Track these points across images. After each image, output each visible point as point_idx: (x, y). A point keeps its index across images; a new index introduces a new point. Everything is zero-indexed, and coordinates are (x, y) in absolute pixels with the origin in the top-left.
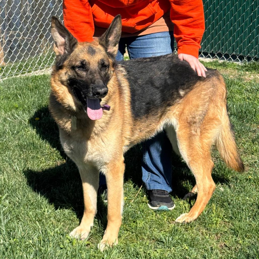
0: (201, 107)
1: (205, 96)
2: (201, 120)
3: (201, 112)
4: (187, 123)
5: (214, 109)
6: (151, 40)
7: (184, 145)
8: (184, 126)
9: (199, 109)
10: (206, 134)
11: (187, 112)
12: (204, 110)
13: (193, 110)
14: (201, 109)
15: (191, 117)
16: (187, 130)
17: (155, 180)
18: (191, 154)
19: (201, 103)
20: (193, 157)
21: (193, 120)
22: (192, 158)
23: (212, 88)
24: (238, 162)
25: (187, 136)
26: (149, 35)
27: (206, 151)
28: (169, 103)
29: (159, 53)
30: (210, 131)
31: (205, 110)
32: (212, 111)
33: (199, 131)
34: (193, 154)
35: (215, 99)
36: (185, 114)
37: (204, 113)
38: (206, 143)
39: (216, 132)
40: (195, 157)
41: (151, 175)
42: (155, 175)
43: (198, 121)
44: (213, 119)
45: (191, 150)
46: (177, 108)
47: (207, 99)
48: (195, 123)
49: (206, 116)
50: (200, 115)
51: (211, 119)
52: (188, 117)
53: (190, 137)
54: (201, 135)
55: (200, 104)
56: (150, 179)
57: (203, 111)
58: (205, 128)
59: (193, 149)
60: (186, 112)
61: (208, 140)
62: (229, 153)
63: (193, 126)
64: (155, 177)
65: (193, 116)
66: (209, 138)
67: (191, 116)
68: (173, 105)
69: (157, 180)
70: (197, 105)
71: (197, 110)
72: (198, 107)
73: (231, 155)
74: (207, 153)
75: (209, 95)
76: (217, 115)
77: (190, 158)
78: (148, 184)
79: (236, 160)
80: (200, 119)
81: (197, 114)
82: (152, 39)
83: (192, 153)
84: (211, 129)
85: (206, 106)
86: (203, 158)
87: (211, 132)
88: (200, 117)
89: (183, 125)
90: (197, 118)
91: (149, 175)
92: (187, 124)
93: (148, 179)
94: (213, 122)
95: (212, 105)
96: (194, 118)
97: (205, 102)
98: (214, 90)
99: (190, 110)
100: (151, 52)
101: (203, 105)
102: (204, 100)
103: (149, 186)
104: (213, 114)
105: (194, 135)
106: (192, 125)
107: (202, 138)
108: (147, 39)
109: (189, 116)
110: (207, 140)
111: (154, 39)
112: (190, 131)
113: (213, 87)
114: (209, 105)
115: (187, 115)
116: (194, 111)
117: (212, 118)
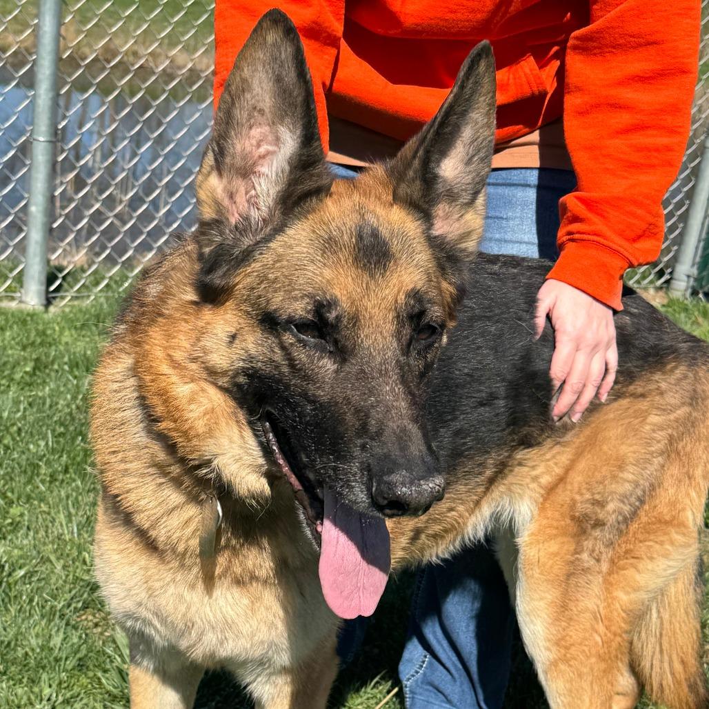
0: (631, 468)
1: (654, 431)
2: (625, 519)
3: (628, 487)
4: (573, 518)
5: (678, 487)
6: (507, 191)
7: (542, 599)
8: (557, 528)
9: (621, 475)
10: (630, 572)
11: (579, 478)
12: (642, 482)
13: (598, 476)
14: (631, 477)
15: (588, 500)
16: (566, 547)
17: (436, 683)
18: (563, 639)
19: (634, 453)
20: (567, 648)
21: (596, 513)
22: (563, 651)
23: (686, 409)
24: (697, 694)
25: (559, 568)
26: (503, 173)
27: (615, 635)
28: (526, 436)
29: (526, 243)
30: (646, 565)
31: (647, 484)
32: (671, 491)
33: (607, 555)
34: (568, 638)
35: (688, 449)
36: (569, 487)
37: (639, 493)
38: (621, 607)
39: (665, 570)
40: (573, 650)
41: (430, 663)
42: (441, 668)
43: (612, 519)
44: (666, 523)
45: (564, 624)
46: (548, 460)
47: (660, 446)
48: (599, 524)
49: (646, 507)
50: (623, 498)
51: (660, 522)
52: (578, 497)
53: (572, 574)
54: (610, 573)
55: (631, 458)
56: (425, 674)
57: (637, 485)
58: (631, 551)
59: (571, 619)
60: (576, 478)
61: (633, 596)
62: (670, 658)
63: (590, 535)
64: (440, 676)
65: (597, 497)
66: (636, 589)
67: (588, 496)
68: (539, 444)
69: (442, 687)
70: (617, 459)
71: (614, 477)
72: (621, 468)
73: (678, 666)
74: (618, 639)
75: (670, 431)
76: (684, 509)
77: (554, 649)
78: (412, 692)
79: (690, 687)
80: (620, 514)
81: (612, 493)
82: (513, 188)
83: (567, 635)
84: (651, 559)
85: (652, 469)
86: (601, 658)
87: (650, 567)
88: (622, 505)
89: (555, 524)
90: (611, 507)
91: (423, 662)
92: (568, 521)
93: (417, 672)
94: (665, 534)
95: (674, 470)
96: (601, 504)
97: (651, 453)
98: (695, 414)
99: (590, 474)
100: (497, 236)
101: (643, 462)
102: (649, 445)
103: (413, 698)
104: (673, 504)
105: (586, 571)
106: (589, 530)
107: (611, 584)
108: (493, 184)
109: (582, 494)
110: (628, 593)
111: (520, 188)
112: (576, 553)
113: (691, 405)
114: (663, 466)
115: (576, 489)
116: (605, 477)
117: (667, 518)
